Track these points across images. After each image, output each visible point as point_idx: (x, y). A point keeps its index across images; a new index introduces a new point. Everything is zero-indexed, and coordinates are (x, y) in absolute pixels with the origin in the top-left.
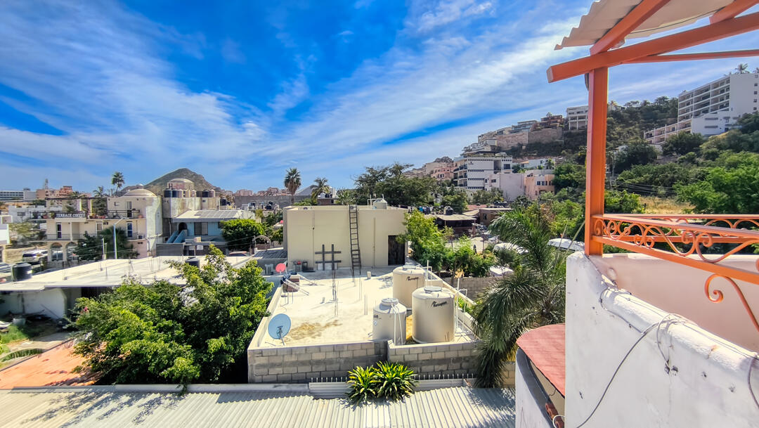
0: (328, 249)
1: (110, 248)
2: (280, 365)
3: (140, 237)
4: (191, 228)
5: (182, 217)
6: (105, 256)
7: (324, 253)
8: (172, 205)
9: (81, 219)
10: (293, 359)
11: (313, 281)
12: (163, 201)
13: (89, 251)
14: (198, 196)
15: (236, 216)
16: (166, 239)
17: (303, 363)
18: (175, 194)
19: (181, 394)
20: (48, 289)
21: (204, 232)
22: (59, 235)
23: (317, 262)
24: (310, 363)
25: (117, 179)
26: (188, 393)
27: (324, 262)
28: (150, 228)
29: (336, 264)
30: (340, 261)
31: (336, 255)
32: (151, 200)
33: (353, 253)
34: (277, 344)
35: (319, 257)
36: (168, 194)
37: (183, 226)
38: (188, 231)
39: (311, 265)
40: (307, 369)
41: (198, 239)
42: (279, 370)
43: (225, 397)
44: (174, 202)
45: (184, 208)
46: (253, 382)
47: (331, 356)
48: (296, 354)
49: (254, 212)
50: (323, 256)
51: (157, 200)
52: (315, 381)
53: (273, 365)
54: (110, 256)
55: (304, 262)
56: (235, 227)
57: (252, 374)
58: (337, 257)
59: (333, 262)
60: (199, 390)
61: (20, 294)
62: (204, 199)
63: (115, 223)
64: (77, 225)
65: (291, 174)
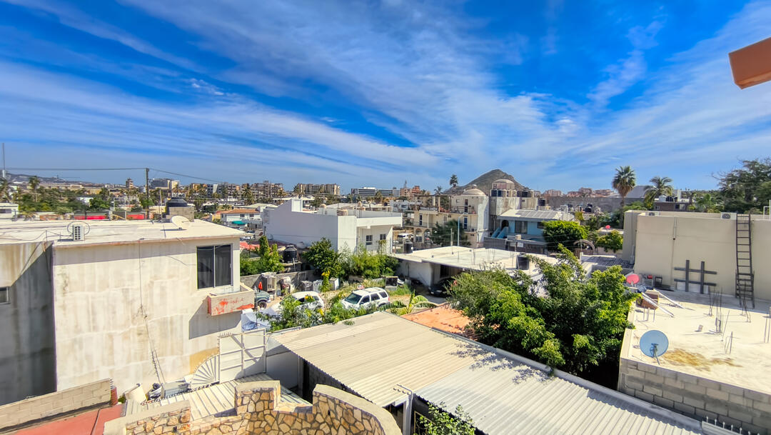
0: (695, 265)
1: (455, 237)
2: (659, 386)
3: (473, 230)
4: (512, 225)
5: (506, 214)
6: (452, 243)
7: (688, 270)
8: (498, 204)
9: (435, 212)
10: (679, 385)
11: (676, 303)
12: (490, 200)
13: (441, 237)
14: (518, 196)
15: (556, 217)
16: (491, 234)
17: (692, 395)
18: (500, 194)
19: (550, 375)
20: (424, 262)
21: (524, 231)
22: (421, 223)
23: (676, 280)
24: (703, 398)
25: (453, 181)
26: (556, 376)
27: (687, 281)
28: (480, 223)
29: (706, 288)
30: (714, 285)
31: (706, 276)
32: (482, 198)
33: (741, 277)
35: (681, 275)
36: (497, 193)
37: (505, 223)
38: (509, 229)
39: (666, 282)
40: (699, 404)
41: (519, 236)
42: (657, 392)
43: (594, 394)
44: (499, 200)
45: (507, 207)
46: (623, 392)
47: (738, 400)
48: (682, 381)
49: (574, 214)
50: (687, 274)
51: (486, 198)
52: (712, 422)
53: (650, 384)
54: (455, 244)
55: (656, 277)
56: (557, 229)
57: (624, 383)
58: (708, 278)
59: (702, 283)
60: (567, 378)
61: (408, 262)
62: (523, 198)
63: (456, 217)
64: (431, 216)
65: (622, 174)
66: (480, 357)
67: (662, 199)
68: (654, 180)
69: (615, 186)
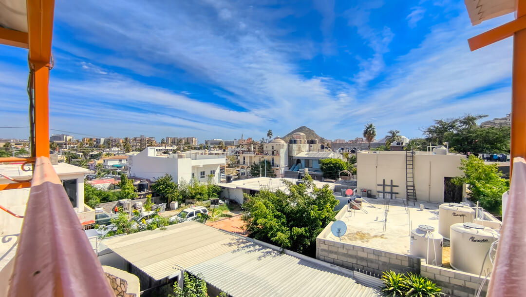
0: (388, 183)
1: (263, 170)
2: (336, 253)
3: (277, 166)
4: (303, 162)
5: (298, 156)
6: (261, 175)
7: (384, 185)
8: (293, 148)
9: (253, 155)
10: (345, 251)
11: (373, 205)
12: (289, 146)
13: (255, 172)
14: (308, 143)
15: (330, 156)
16: (290, 168)
17: (351, 256)
18: (295, 142)
19: (281, 253)
20: (237, 188)
21: (310, 166)
22: (244, 162)
23: (378, 192)
24: (356, 257)
25: (269, 134)
26: (284, 253)
27: (384, 192)
28: (282, 162)
29: (394, 195)
30: (398, 193)
31: (394, 188)
32: (283, 145)
33: (408, 188)
34: (337, 239)
35: (381, 189)
36: (292, 142)
37: (299, 161)
38: (301, 165)
39: (374, 193)
40: (354, 261)
41: (306, 170)
42: (334, 256)
43: (303, 262)
44: (294, 146)
45: (300, 150)
46: (319, 259)
47: (372, 257)
48: (346, 249)
49: (342, 154)
50: (384, 188)
51: (286, 145)
52: (358, 271)
53: (331, 252)
54: (263, 175)
55: (368, 191)
56: (328, 164)
57: (318, 254)
58: (395, 190)
59: (392, 193)
60: (290, 254)
61: (228, 189)
62: (311, 145)
63: (267, 158)
64: (251, 157)
65: (368, 128)
66: (242, 245)
67: (394, 144)
68: (391, 132)
69: (365, 136)
